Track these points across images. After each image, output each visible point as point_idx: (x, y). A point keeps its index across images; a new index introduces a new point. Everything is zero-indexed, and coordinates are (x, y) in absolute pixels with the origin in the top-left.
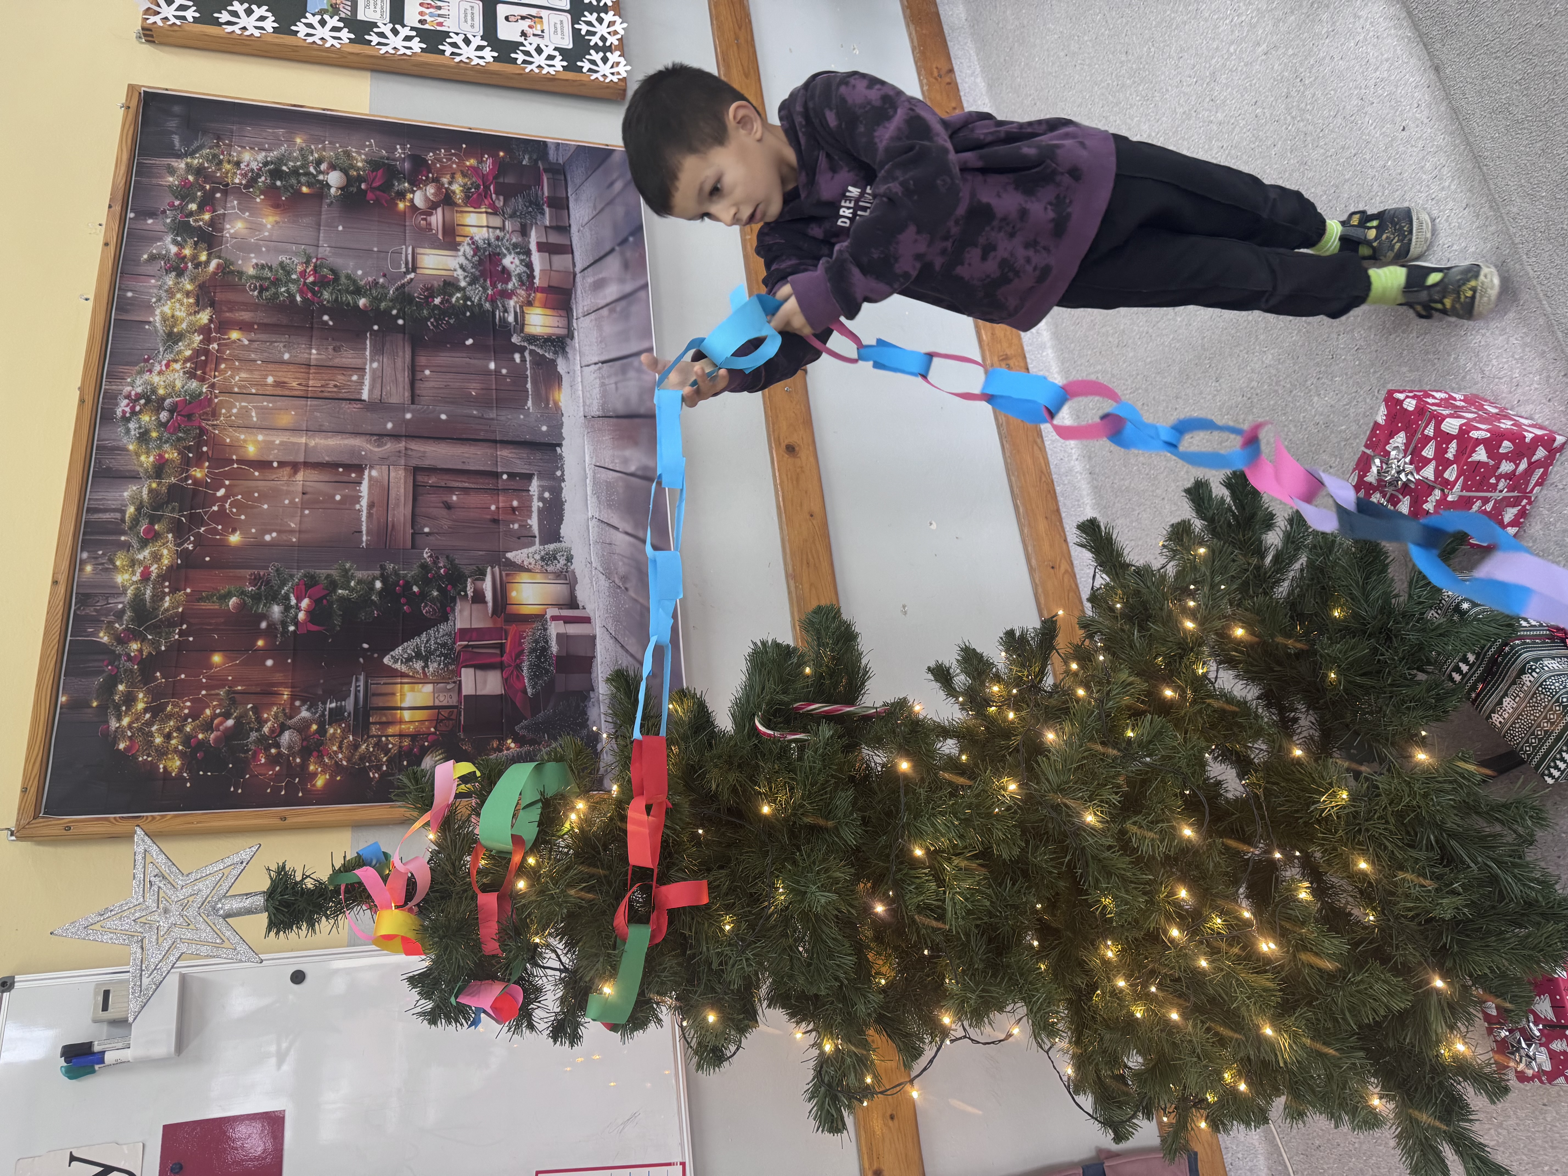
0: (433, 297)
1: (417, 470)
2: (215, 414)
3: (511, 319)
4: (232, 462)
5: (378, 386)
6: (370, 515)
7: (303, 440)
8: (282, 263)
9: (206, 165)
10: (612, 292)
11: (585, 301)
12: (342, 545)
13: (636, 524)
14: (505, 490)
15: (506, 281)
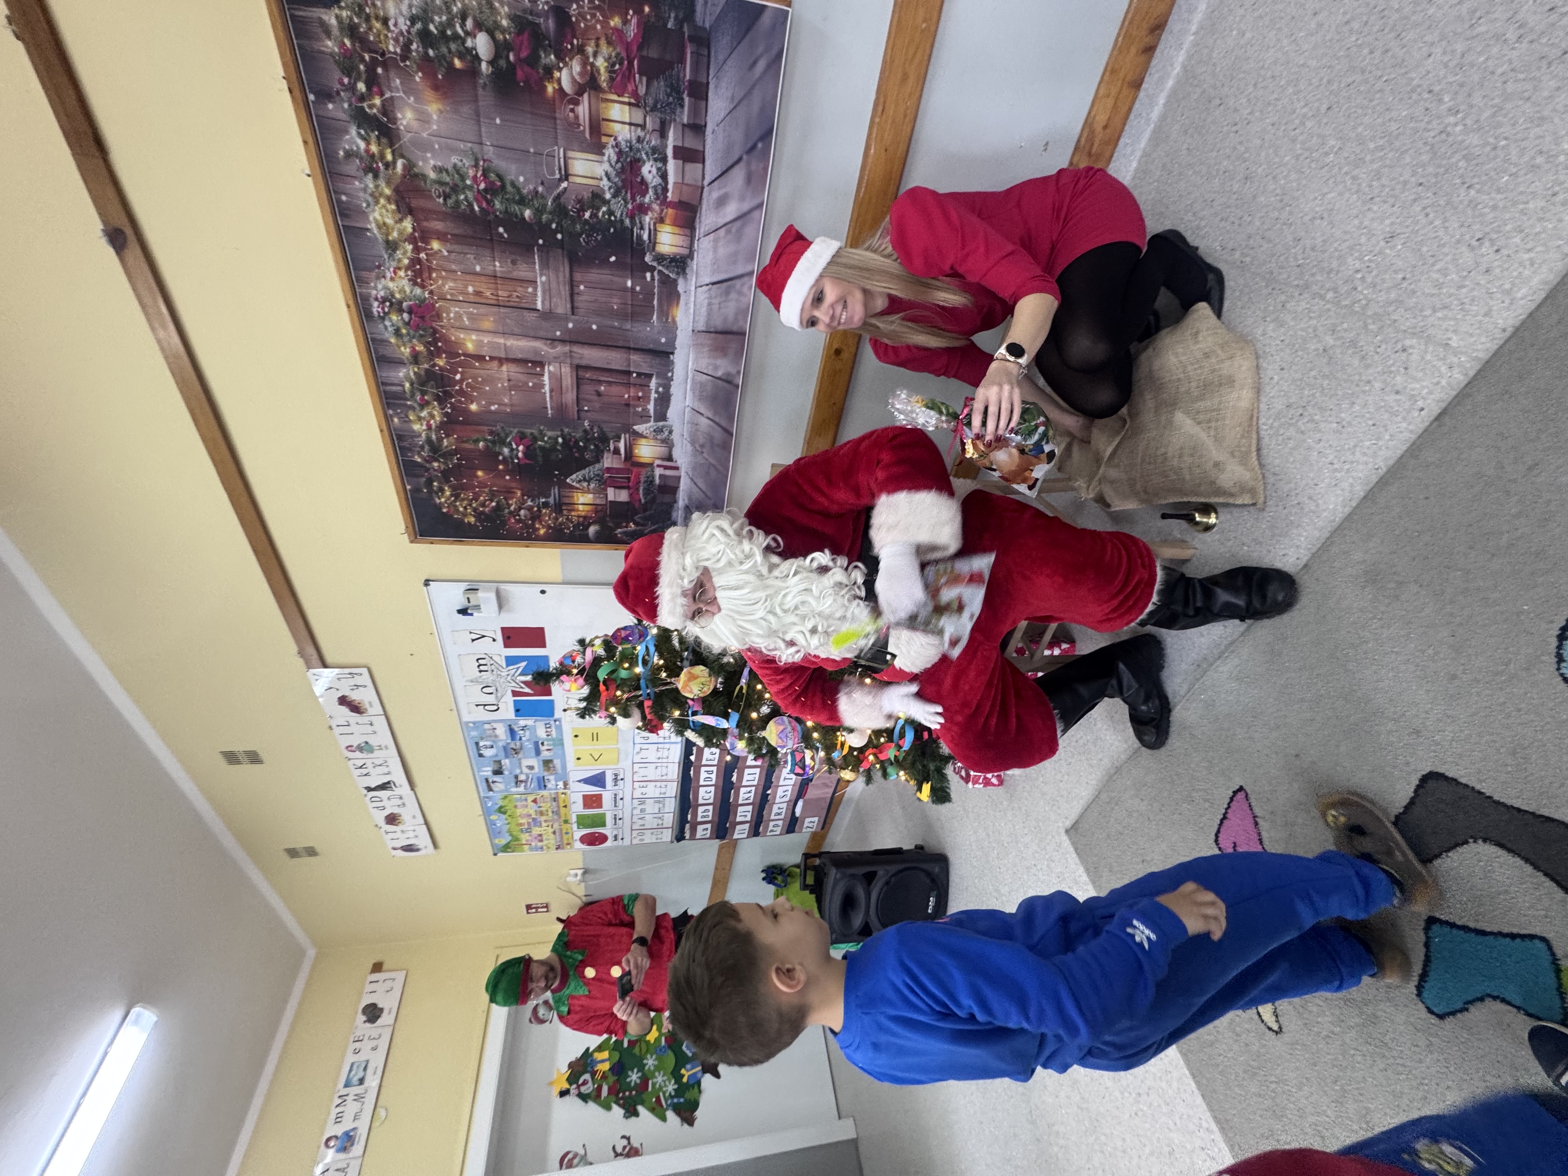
0: (584, 211)
1: (578, 367)
2: (439, 317)
3: (645, 237)
4: (459, 355)
5: (548, 297)
6: (551, 397)
7: (502, 341)
8: (455, 166)
9: (356, 20)
10: (731, 210)
11: (707, 219)
12: (536, 415)
13: (715, 413)
14: (635, 385)
15: (644, 193)
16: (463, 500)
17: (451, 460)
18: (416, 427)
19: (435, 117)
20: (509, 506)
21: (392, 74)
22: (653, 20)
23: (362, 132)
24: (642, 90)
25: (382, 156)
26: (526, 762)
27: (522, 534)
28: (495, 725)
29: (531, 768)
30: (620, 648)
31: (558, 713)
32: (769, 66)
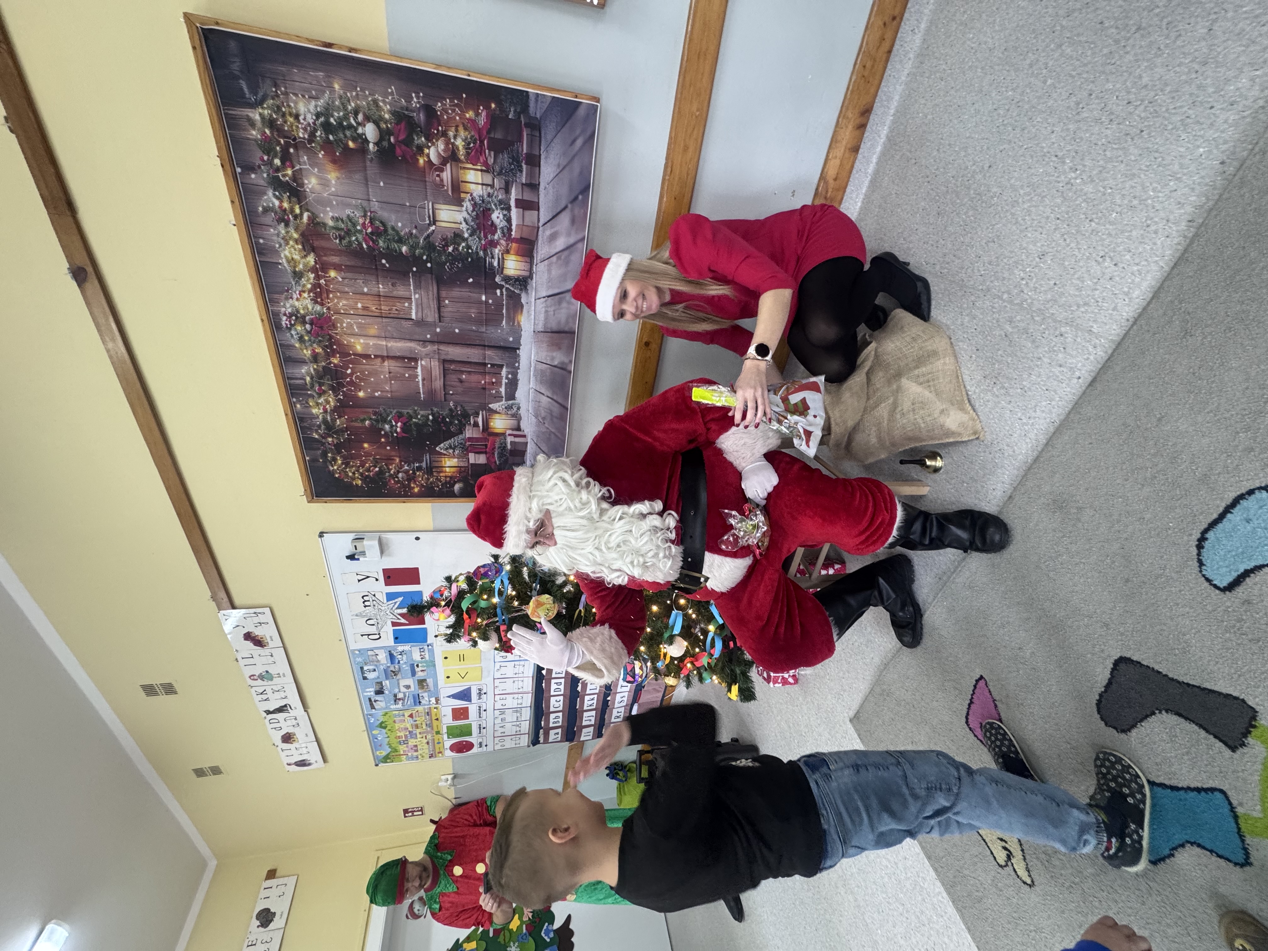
0: (448, 246)
1: (444, 361)
2: (334, 326)
3: (495, 264)
4: (350, 355)
5: (420, 310)
6: (423, 384)
7: (384, 343)
8: (348, 216)
9: (275, 116)
10: (561, 243)
11: (542, 250)
12: (412, 399)
13: (554, 392)
14: (489, 373)
15: (494, 233)
16: (353, 466)
17: (343, 435)
18: (315, 411)
19: (333, 182)
20: (390, 470)
21: (301, 153)
22: (498, 112)
23: (277, 193)
24: (491, 161)
25: (292, 210)
26: (403, 682)
27: (400, 492)
28: (377, 652)
29: (408, 687)
30: (480, 583)
31: (431, 639)
32: (585, 143)
